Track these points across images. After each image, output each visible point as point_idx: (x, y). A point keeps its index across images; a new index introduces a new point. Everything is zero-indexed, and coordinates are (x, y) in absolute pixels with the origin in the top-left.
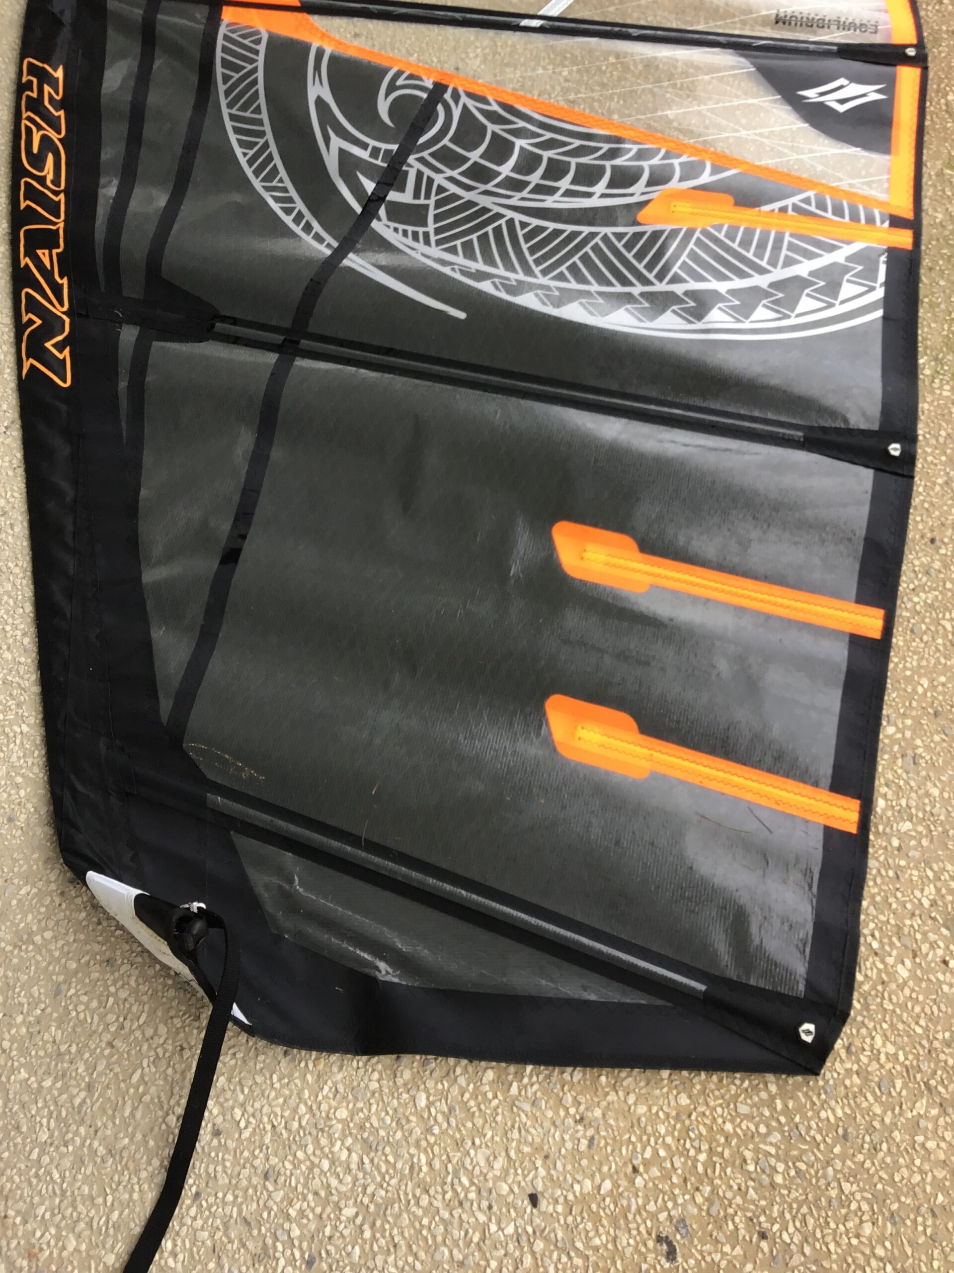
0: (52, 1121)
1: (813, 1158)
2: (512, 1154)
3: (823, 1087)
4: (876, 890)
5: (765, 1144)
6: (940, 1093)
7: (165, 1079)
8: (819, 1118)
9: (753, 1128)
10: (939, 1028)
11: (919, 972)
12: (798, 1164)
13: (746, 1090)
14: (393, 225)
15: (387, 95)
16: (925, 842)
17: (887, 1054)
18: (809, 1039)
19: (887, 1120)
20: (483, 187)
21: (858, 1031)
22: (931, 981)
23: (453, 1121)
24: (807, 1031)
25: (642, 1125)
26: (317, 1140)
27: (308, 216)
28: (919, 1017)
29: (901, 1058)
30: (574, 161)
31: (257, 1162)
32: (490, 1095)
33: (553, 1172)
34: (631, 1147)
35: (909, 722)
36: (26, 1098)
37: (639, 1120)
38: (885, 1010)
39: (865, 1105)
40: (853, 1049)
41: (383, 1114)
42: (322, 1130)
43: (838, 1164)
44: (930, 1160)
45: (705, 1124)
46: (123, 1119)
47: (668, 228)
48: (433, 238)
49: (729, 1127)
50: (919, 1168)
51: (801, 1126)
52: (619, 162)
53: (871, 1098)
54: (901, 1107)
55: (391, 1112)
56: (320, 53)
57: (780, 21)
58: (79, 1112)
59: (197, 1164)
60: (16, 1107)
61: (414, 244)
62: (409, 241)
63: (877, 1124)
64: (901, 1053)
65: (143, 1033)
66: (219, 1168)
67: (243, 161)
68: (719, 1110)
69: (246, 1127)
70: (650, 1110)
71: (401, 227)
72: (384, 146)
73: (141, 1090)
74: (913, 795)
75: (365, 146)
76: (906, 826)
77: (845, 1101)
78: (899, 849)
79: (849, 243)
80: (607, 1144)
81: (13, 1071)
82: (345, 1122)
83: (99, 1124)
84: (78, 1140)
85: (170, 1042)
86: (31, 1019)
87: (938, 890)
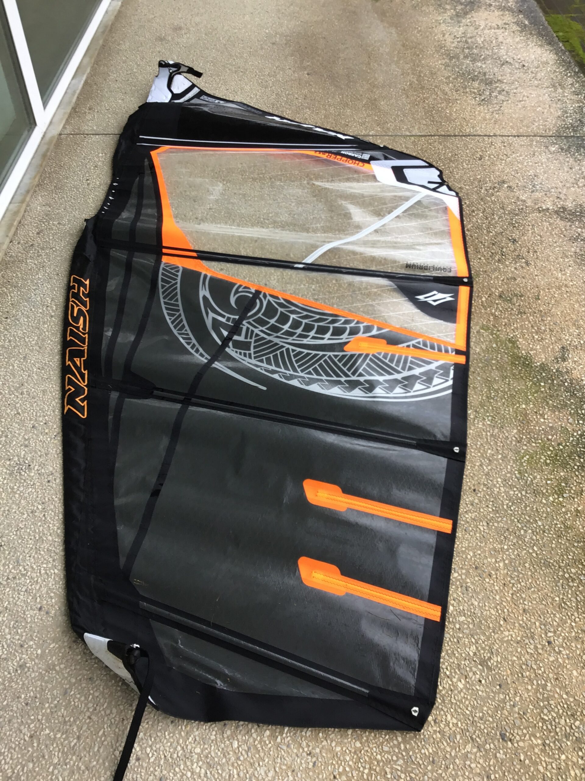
0: (60, 754)
1: (418, 772)
2: (277, 769)
3: (423, 739)
4: (448, 648)
5: (396, 765)
6: (477, 741)
7: (115, 734)
8: (421, 753)
9: (390, 758)
10: (477, 711)
11: (468, 686)
12: (411, 774)
13: (387, 740)
14: (235, 350)
15: (235, 295)
16: (471, 626)
17: (453, 723)
18: (416, 714)
19: (453, 754)
20: (276, 335)
21: (439, 713)
22: (473, 689)
23: (250, 754)
24: (415, 711)
25: (339, 756)
26: (185, 763)
27: (197, 345)
28: (468, 706)
29: (460, 725)
30: (316, 324)
31: (156, 773)
32: (267, 742)
33: (296, 778)
34: (333, 766)
35: (464, 571)
36: (48, 742)
37: (337, 754)
38: (452, 703)
39: (442, 747)
40: (437, 721)
41: (217, 751)
42: (188, 758)
43: (430, 775)
44: (472, 773)
45: (368, 756)
46: (94, 752)
47: (358, 353)
48: (253, 356)
49: (379, 757)
50: (468, 776)
51: (412, 757)
52: (336, 325)
53: (445, 744)
54: (459, 748)
55: (221, 750)
56: (205, 276)
57: (408, 266)
58: (73, 749)
59: (128, 774)
60: (43, 747)
61: (245, 358)
62: (242, 357)
63: (448, 756)
64: (459, 723)
65: (105, 712)
66: (139, 776)
67: (169, 322)
68: (374, 749)
69: (152, 757)
70: (342, 749)
71: (239, 351)
72: (232, 317)
73: (103, 739)
74: (466, 604)
75: (223, 316)
76: (462, 619)
77: (433, 745)
78: (459, 629)
79: (437, 361)
80: (322, 765)
81: (42, 729)
82: (199, 755)
83: (82, 755)
84: (72, 762)
85: (118, 716)
86: (52, 705)
87: (477, 648)
